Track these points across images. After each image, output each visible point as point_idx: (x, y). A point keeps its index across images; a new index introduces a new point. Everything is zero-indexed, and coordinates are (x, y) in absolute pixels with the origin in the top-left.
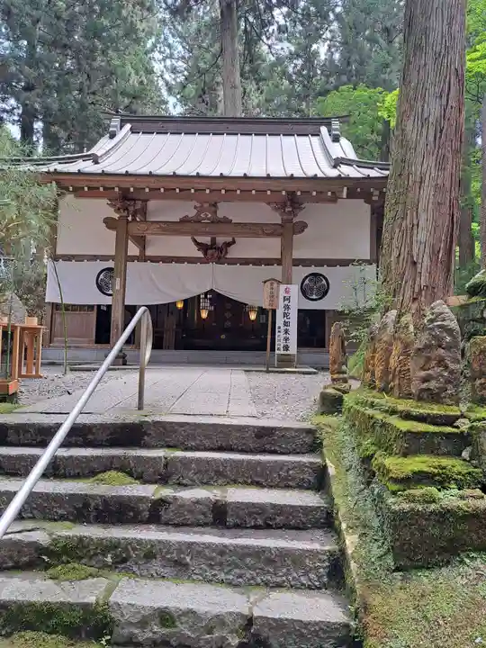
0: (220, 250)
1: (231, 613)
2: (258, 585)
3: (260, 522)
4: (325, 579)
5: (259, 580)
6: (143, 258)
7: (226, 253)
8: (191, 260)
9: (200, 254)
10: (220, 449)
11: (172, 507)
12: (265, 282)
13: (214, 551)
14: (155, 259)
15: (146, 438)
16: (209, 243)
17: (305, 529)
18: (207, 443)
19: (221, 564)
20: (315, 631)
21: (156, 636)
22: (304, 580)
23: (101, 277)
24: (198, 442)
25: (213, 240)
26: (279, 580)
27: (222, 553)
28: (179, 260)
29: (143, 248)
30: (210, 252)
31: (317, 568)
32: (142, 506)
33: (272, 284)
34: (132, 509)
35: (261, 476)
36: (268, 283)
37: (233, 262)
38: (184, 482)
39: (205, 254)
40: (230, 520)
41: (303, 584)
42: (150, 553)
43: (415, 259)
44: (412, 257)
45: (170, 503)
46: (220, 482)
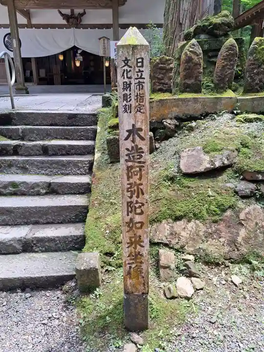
0: (76, 18)
1: (41, 182)
2: (59, 174)
3: (64, 152)
4: (87, 171)
5: (59, 173)
6: (30, 25)
7: (81, 21)
8: (60, 27)
9: (65, 22)
10: (51, 125)
11: (23, 148)
12: (100, 39)
13: (38, 162)
14: (38, 26)
15: (13, 120)
16: (70, 14)
17: (84, 155)
18: (45, 123)
19: (42, 168)
20: (76, 186)
21: (11, 192)
22: (78, 172)
23: (6, 39)
24: (40, 122)
25: (72, 11)
26: (68, 172)
27: (43, 163)
28: (53, 26)
29: (29, 19)
30: (71, 20)
31: (84, 167)
32: (9, 148)
33: (104, 40)
34: (4, 149)
35: (69, 135)
36: (102, 39)
37: (86, 27)
38: (32, 139)
39: (68, 21)
40: (50, 152)
41: (78, 173)
42: (10, 165)
43: (181, 22)
44: (180, 20)
45: (21, 146)
46: (49, 139)
